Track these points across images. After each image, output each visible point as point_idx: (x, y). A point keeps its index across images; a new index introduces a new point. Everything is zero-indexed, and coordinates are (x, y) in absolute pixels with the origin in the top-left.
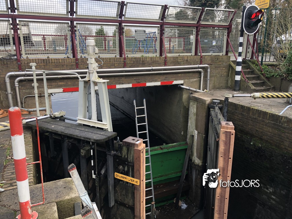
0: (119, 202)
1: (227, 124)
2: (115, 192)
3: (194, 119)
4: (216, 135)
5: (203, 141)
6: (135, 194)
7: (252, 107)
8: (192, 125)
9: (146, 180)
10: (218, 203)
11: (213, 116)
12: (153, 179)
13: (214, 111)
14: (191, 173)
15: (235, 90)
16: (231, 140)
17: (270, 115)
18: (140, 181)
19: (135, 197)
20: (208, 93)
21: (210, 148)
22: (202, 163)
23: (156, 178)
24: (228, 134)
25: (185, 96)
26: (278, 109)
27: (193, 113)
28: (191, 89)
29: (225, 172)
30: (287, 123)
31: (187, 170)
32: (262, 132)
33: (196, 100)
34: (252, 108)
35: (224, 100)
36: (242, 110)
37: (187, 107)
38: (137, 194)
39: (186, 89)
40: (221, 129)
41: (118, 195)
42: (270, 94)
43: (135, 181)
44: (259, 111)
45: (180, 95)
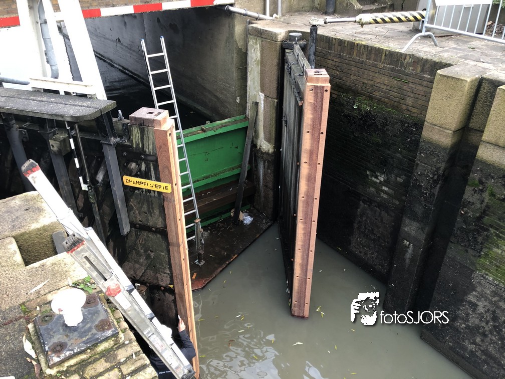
0: (138, 226)
1: (318, 73)
2: (129, 209)
3: (258, 72)
4: (297, 95)
5: (274, 111)
6: (166, 208)
7: (357, 42)
8: (254, 83)
9: (182, 186)
10: (303, 207)
11: (291, 62)
12: (193, 183)
13: (292, 53)
14: (257, 166)
15: (326, 13)
16: (324, 100)
17: (387, 53)
18: (172, 185)
19: (166, 213)
20: (280, 21)
21: (286, 122)
22: (275, 148)
23: (198, 181)
24: (319, 91)
25: (238, 29)
26: (399, 42)
27: (255, 61)
28: (249, 13)
29: (314, 158)
30: (413, 66)
31: (250, 162)
32: (372, 86)
33: (260, 34)
34: (358, 44)
35: (309, 31)
36: (339, 47)
37: (244, 50)
38: (168, 209)
39: (241, 14)
40: (308, 84)
41: (134, 213)
42: (387, 15)
43: (163, 187)
44: (369, 48)
45: (229, 27)
